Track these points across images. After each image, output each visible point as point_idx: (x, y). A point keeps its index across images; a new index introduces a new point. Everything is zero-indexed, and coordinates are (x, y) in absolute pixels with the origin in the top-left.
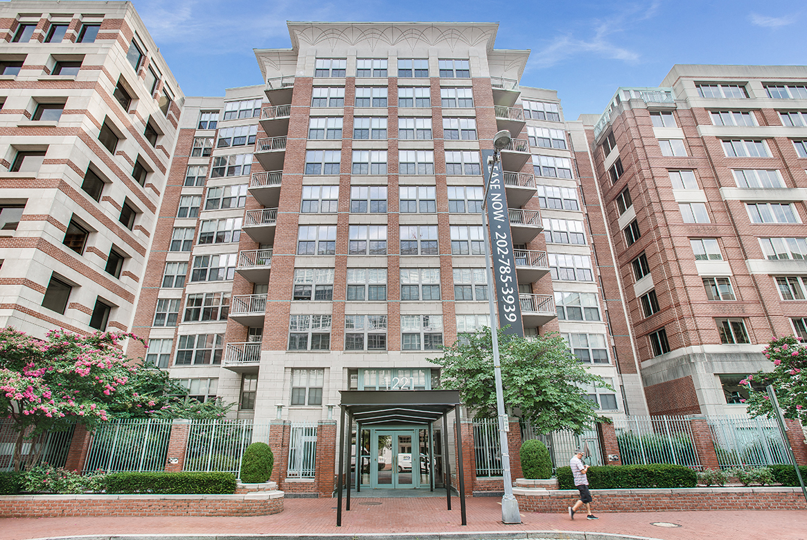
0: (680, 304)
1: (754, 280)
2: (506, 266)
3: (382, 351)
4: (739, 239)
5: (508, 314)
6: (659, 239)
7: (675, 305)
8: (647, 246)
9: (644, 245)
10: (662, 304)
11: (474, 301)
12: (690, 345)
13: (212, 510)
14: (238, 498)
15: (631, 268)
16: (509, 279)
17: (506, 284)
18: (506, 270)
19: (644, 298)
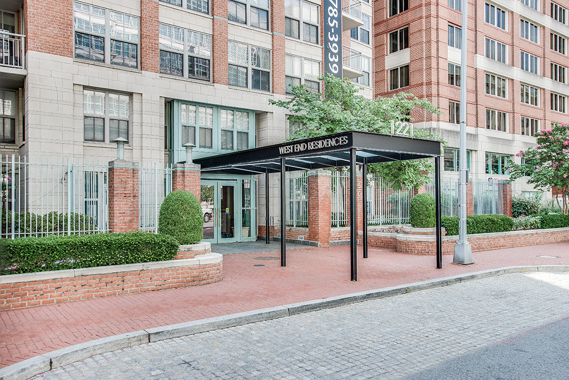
0: (432, 83)
1: (476, 73)
2: (334, 7)
3: (205, 82)
4: (476, 34)
5: (332, 63)
6: (428, 17)
7: (426, 83)
8: (413, 21)
9: (410, 19)
10: (413, 80)
11: (301, 40)
12: (431, 120)
13: (159, 282)
14: (192, 264)
15: (387, 39)
16: (335, 24)
17: (333, 29)
18: (333, 13)
19: (394, 71)
